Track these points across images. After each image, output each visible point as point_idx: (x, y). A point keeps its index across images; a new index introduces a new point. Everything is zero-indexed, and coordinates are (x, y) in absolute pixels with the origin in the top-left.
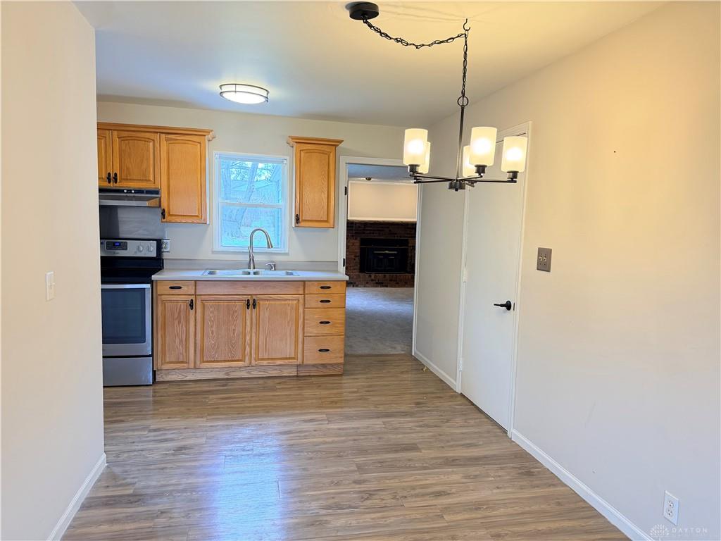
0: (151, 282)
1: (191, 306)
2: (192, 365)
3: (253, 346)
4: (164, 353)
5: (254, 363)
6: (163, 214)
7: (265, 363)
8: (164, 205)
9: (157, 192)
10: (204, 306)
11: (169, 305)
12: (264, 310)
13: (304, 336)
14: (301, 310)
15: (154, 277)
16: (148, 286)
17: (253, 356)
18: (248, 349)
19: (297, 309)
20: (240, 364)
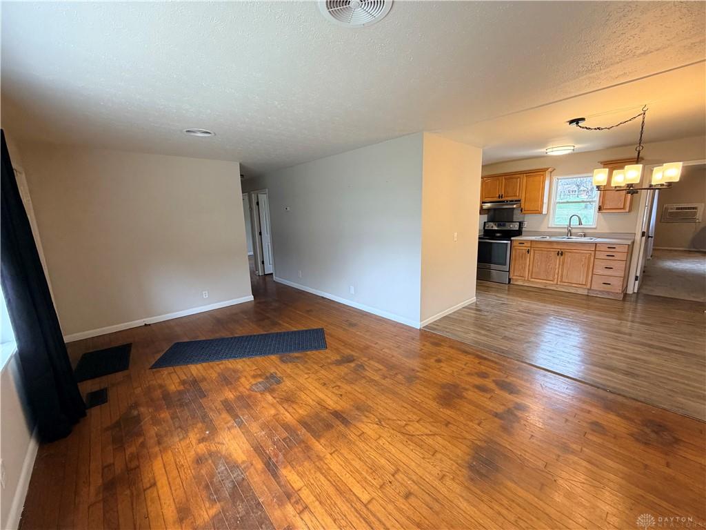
0: (511, 241)
1: (528, 252)
2: (526, 279)
3: (560, 275)
4: (514, 272)
5: (559, 283)
6: (521, 210)
7: (566, 284)
8: (522, 206)
9: (520, 201)
10: (534, 253)
11: (518, 251)
12: (568, 257)
13: (593, 274)
14: (592, 259)
15: (512, 238)
16: (509, 242)
17: (559, 280)
18: (556, 276)
19: (589, 258)
20: (552, 282)
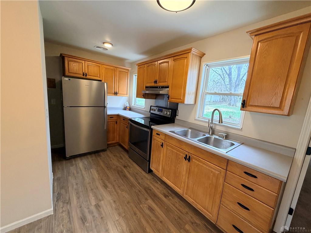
1: (162, 146)
2: (160, 175)
6: (168, 97)
8: (170, 93)
9: (168, 87)
10: (167, 148)
11: (155, 142)
13: (220, 203)
14: (222, 181)
16: (150, 130)
17: (185, 190)
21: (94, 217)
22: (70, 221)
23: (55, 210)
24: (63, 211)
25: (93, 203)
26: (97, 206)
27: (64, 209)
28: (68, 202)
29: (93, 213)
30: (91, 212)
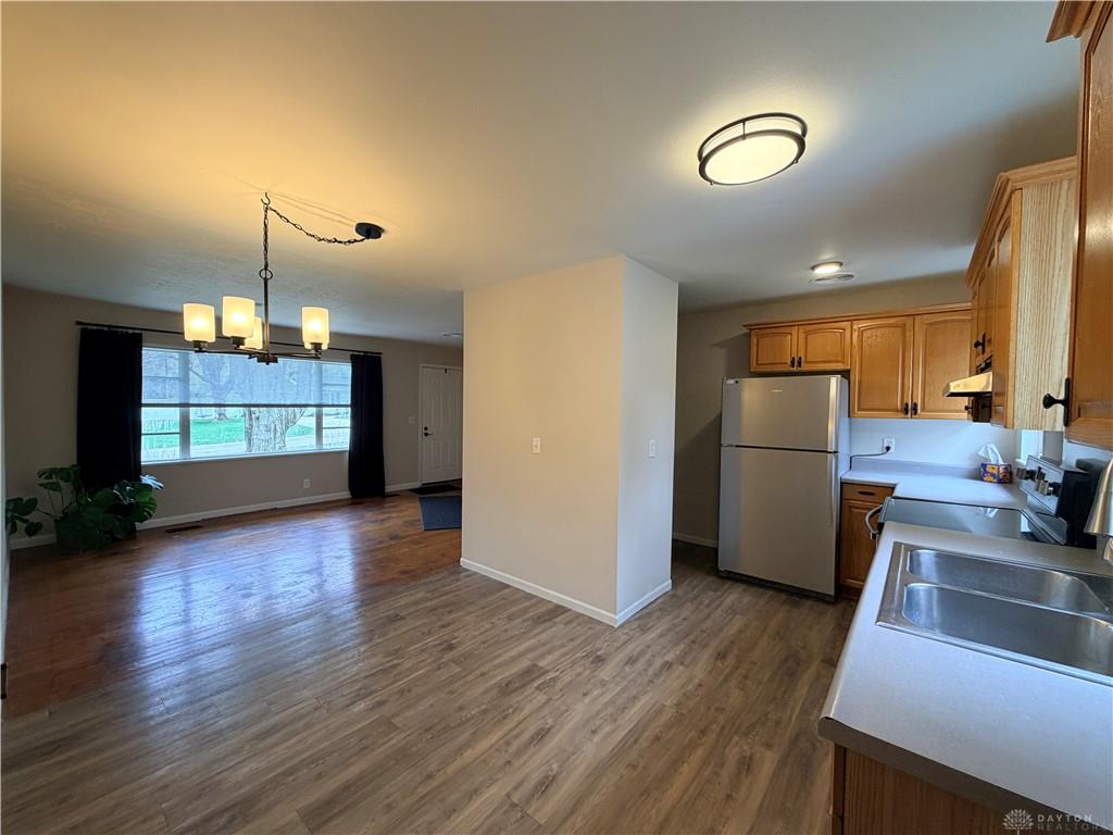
21: (645, 670)
22: (618, 648)
23: (622, 626)
24: (627, 634)
25: (669, 657)
26: (668, 666)
27: (631, 633)
28: (644, 630)
29: (650, 665)
30: (650, 663)
